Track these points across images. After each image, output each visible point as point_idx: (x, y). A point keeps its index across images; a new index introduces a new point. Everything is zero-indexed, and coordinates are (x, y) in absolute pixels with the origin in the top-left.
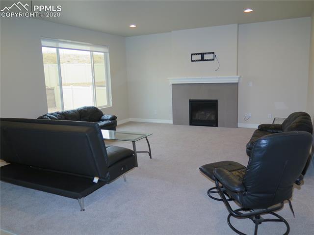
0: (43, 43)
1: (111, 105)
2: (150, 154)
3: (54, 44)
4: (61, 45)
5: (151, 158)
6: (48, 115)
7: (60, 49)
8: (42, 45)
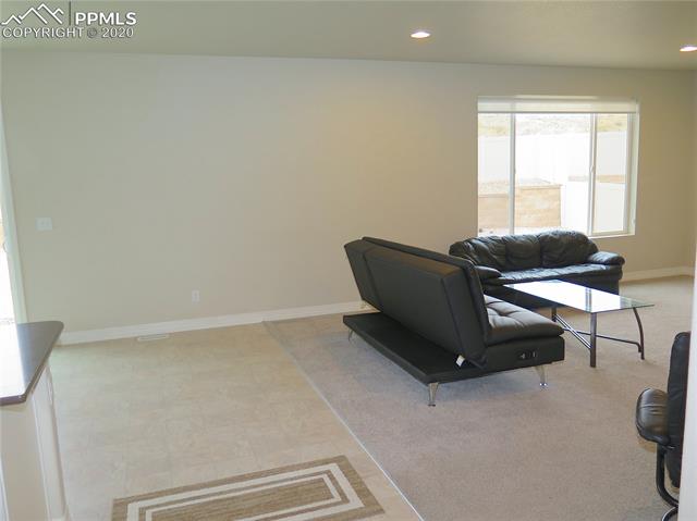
0: (482, 106)
1: (633, 232)
2: (641, 349)
3: (506, 106)
4: (519, 106)
5: (643, 358)
6: (474, 241)
7: (517, 115)
8: (479, 109)
